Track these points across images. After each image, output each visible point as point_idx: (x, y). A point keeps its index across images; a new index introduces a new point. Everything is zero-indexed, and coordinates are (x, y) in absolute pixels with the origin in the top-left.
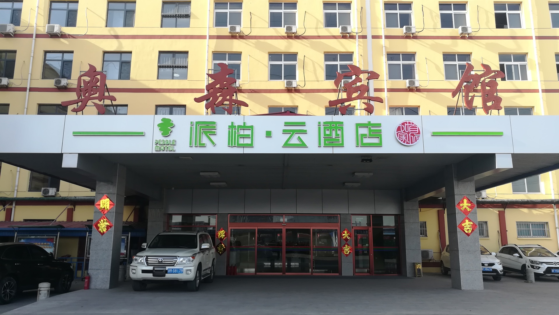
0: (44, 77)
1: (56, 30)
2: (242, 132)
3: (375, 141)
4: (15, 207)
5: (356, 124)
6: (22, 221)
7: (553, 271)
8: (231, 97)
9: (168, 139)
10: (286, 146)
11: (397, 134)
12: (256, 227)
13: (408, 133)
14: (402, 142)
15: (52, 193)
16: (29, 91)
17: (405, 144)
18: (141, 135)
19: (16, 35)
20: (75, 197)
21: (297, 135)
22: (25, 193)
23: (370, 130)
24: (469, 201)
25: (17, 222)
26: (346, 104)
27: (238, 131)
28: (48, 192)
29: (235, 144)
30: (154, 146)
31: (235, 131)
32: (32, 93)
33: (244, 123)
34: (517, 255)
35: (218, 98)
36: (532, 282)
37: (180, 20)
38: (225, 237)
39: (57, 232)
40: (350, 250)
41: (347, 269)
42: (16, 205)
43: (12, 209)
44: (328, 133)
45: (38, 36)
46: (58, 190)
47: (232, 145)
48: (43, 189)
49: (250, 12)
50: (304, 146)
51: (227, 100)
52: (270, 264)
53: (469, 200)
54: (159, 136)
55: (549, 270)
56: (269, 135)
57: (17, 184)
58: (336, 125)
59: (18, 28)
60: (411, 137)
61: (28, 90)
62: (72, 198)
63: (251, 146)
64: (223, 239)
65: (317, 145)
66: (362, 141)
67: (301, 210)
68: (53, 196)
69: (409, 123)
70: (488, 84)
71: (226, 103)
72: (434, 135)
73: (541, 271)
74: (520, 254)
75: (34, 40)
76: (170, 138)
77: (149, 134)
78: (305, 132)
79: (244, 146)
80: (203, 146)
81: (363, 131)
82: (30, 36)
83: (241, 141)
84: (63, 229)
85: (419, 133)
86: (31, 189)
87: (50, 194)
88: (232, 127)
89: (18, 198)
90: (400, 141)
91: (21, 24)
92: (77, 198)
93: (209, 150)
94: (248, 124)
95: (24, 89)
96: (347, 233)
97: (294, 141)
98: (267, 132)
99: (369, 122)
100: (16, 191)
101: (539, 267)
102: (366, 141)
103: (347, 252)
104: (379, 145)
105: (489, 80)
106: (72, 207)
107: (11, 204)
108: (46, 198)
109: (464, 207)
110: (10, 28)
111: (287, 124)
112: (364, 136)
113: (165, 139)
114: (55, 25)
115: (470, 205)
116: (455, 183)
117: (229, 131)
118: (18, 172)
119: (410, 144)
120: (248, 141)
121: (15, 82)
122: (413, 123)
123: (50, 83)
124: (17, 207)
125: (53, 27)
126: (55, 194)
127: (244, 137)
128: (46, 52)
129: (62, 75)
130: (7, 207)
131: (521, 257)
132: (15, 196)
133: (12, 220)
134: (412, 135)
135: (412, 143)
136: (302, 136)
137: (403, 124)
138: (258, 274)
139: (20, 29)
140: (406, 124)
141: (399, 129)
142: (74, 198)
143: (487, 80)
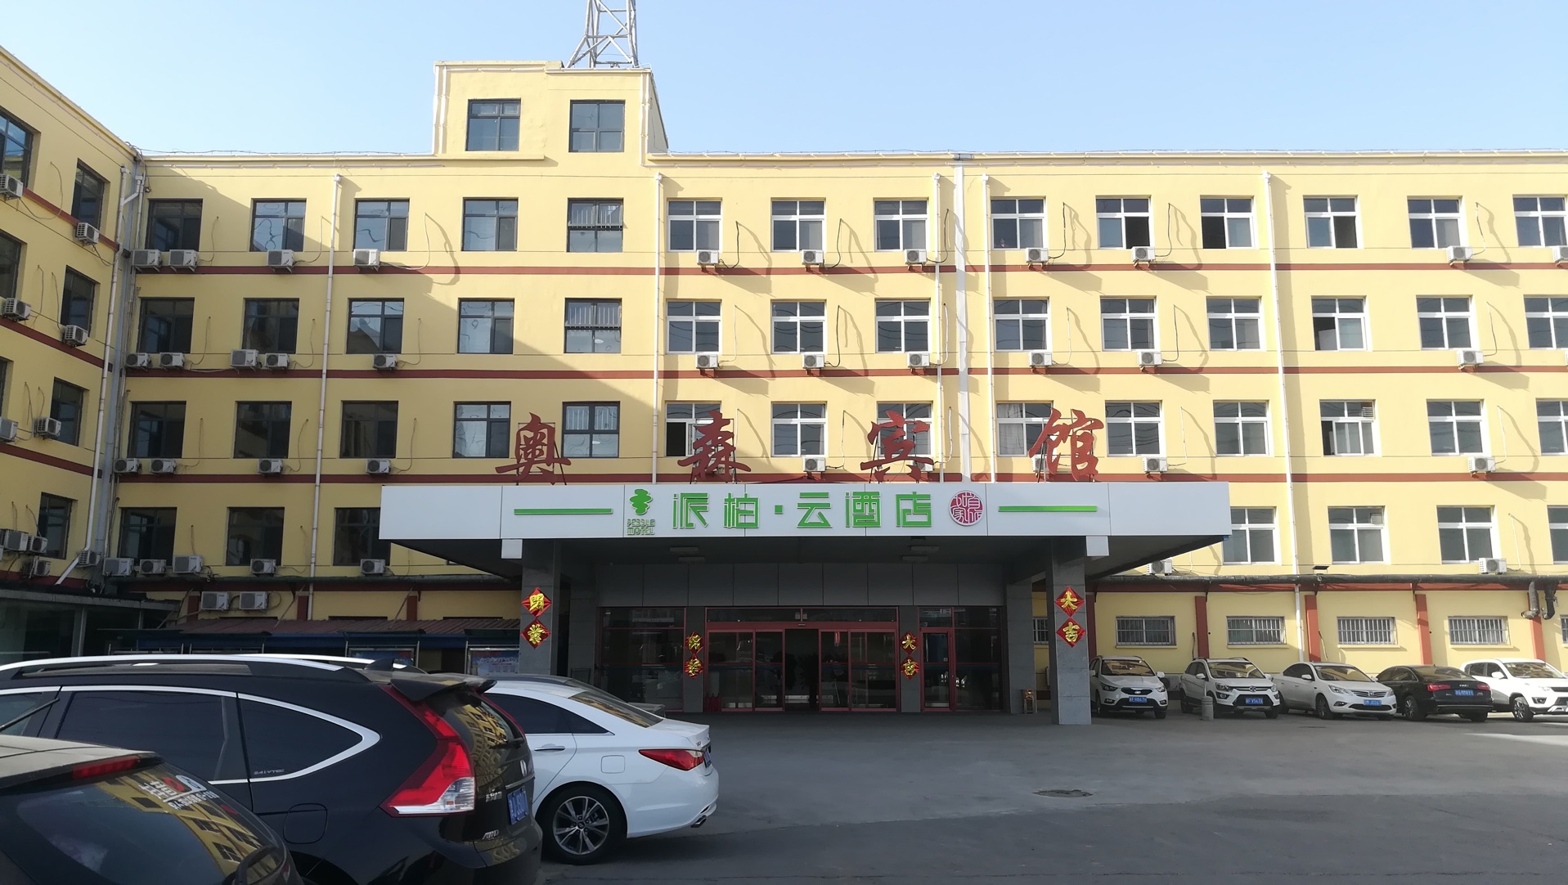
0: (351, 350)
1: (372, 260)
2: (742, 507)
3: (923, 518)
4: (313, 594)
5: (897, 495)
6: (327, 619)
7: (1247, 701)
8: (727, 459)
9: (645, 517)
10: (802, 524)
11: (952, 509)
12: (753, 628)
13: (967, 508)
14: (958, 521)
15: (380, 569)
16: (327, 377)
17: (962, 523)
18: (608, 512)
19: (297, 269)
20: (423, 576)
21: (818, 511)
22: (328, 569)
23: (915, 504)
24: (1075, 595)
25: (318, 621)
26: (884, 466)
27: (737, 506)
28: (373, 567)
29: (733, 525)
30: (626, 528)
31: (734, 506)
32: (331, 380)
33: (746, 495)
34: (1202, 675)
35: (710, 459)
36: (1208, 719)
37: (602, 234)
38: (701, 646)
39: (414, 640)
40: (915, 668)
41: (911, 698)
42: (314, 590)
43: (308, 598)
44: (859, 507)
45: (338, 270)
46: (388, 564)
47: (729, 525)
48: (362, 561)
49: (737, 223)
50: (826, 525)
51: (722, 463)
52: (775, 697)
53: (1075, 593)
54: (631, 513)
55: (1241, 699)
56: (779, 510)
57: (314, 552)
58: (870, 497)
59: (300, 256)
60: (971, 514)
61: (324, 376)
62: (417, 578)
63: (755, 526)
64: (697, 650)
65: (845, 525)
66: (904, 518)
67: (832, 599)
68: (381, 574)
69: (968, 494)
70: (1080, 438)
71: (720, 465)
72: (1003, 509)
73: (1229, 702)
74: (1206, 675)
75: (330, 279)
76: (647, 517)
77: (618, 511)
78: (827, 506)
79: (745, 526)
80: (690, 526)
81: (907, 505)
82: (323, 270)
83: (742, 520)
84: (423, 635)
85: (981, 508)
86: (338, 561)
87: (376, 570)
88: (729, 500)
89: (318, 578)
90: (955, 519)
91: (306, 246)
92: (425, 577)
93: (699, 532)
94: (750, 496)
95: (317, 374)
96: (911, 639)
97: (814, 518)
98: (776, 506)
99: (915, 493)
100: (313, 565)
101: (1228, 696)
102: (910, 518)
103: (910, 672)
104: (928, 524)
105: (1082, 431)
106: (415, 593)
107: (307, 589)
108: (369, 578)
109: (1066, 604)
110: (288, 257)
111: (803, 495)
112: (906, 512)
113: (640, 518)
114: (371, 251)
115: (1076, 600)
116: (1054, 566)
117: (726, 506)
118: (315, 531)
119: (969, 524)
120: (750, 520)
121: (301, 359)
122: (973, 495)
123: (365, 361)
124: (315, 593)
125: (367, 254)
126: (385, 571)
127: (746, 513)
128: (351, 300)
129: (384, 346)
130: (299, 593)
131: (1207, 679)
132: (312, 576)
133: (309, 618)
134: (972, 510)
135: (971, 522)
136: (824, 512)
137: (960, 496)
138: (757, 709)
139: (306, 257)
140: (963, 496)
141: (954, 502)
142: (420, 578)
143: (1079, 433)
